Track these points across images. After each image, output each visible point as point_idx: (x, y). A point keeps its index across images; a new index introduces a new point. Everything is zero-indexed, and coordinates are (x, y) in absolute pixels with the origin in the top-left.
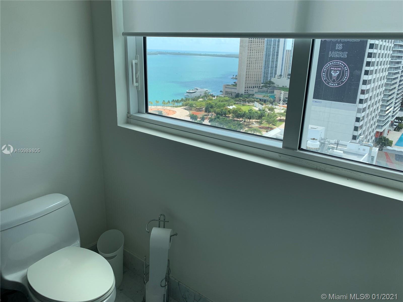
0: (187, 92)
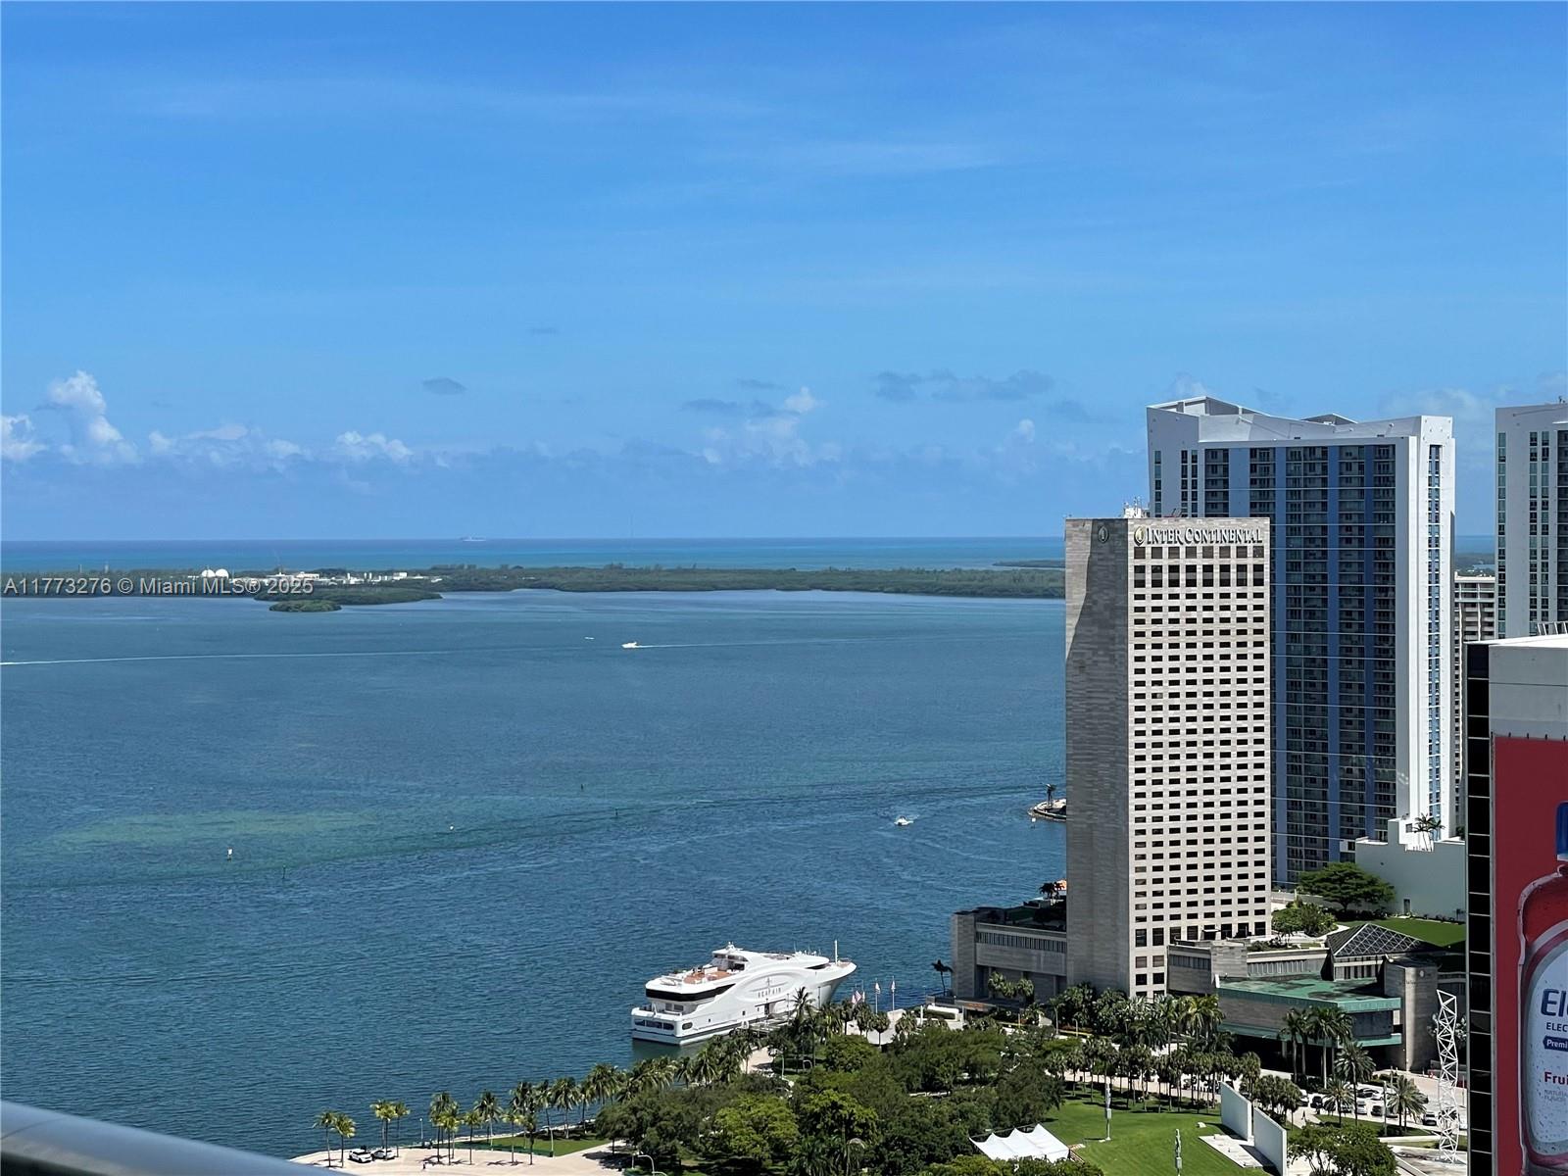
0: (653, 994)
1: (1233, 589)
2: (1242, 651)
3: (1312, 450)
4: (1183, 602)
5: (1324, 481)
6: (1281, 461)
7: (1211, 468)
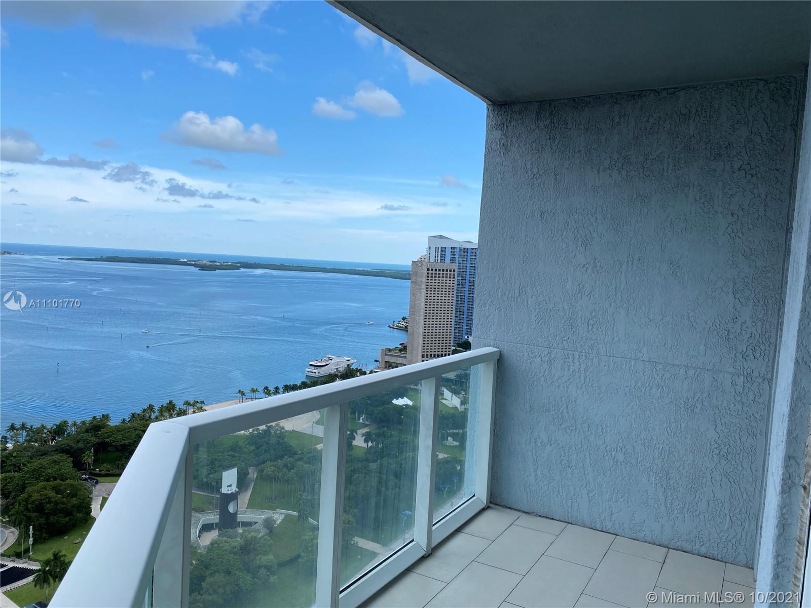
0: (311, 365)
1: (448, 279)
2: (449, 293)
3: (465, 248)
4: (437, 281)
5: (467, 255)
6: (457, 250)
7: (442, 251)
